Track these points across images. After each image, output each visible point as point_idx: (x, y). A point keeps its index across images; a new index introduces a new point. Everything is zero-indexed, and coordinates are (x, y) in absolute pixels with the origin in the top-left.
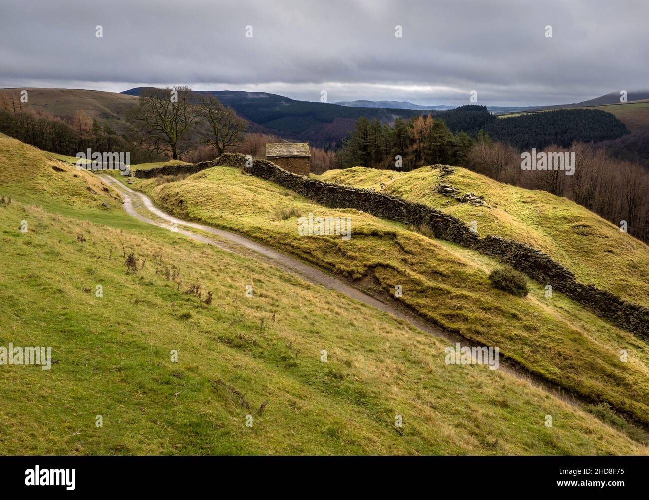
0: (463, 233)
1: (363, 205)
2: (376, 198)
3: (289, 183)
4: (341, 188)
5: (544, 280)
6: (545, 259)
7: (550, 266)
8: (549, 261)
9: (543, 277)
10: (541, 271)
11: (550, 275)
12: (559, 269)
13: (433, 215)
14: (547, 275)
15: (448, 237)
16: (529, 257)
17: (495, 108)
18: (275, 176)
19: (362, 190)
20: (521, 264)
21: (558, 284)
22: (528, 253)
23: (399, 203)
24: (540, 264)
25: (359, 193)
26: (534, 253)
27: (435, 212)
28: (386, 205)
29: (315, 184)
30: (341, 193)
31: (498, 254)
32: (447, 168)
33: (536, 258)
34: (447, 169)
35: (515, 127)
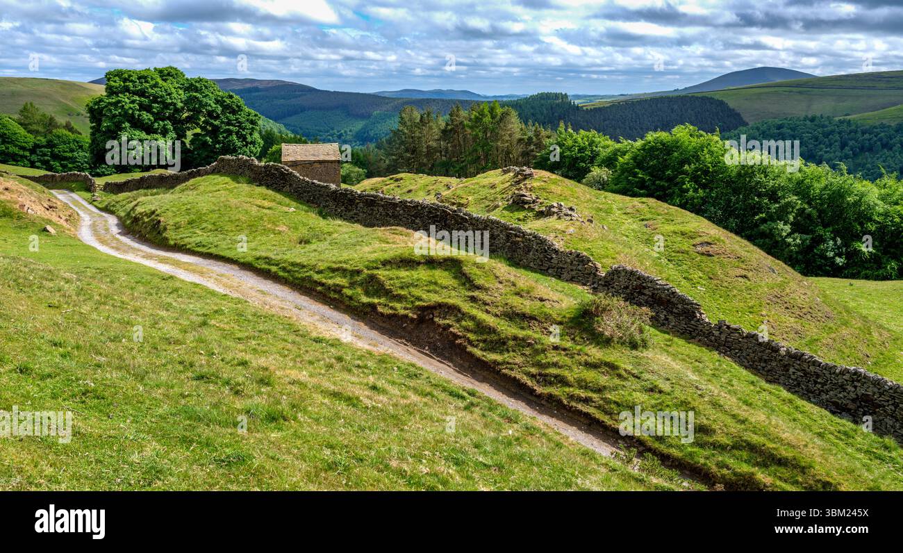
0: (552, 258)
1: (413, 222)
2: (430, 212)
3: (310, 194)
4: (382, 199)
5: (667, 319)
6: (668, 290)
7: (673, 300)
8: (673, 293)
9: (665, 316)
10: (662, 307)
11: (675, 313)
12: (688, 304)
13: (510, 233)
14: (672, 312)
15: (532, 265)
16: (644, 288)
17: (578, 97)
18: (291, 185)
19: (411, 202)
20: (634, 298)
21: (686, 324)
22: (643, 283)
23: (462, 218)
24: (660, 298)
25: (406, 207)
26: (651, 282)
27: (511, 229)
28: (445, 222)
29: (346, 195)
30: (382, 206)
31: (601, 284)
32: (524, 171)
33: (654, 289)
34: (524, 173)
35: (604, 120)
